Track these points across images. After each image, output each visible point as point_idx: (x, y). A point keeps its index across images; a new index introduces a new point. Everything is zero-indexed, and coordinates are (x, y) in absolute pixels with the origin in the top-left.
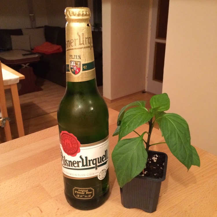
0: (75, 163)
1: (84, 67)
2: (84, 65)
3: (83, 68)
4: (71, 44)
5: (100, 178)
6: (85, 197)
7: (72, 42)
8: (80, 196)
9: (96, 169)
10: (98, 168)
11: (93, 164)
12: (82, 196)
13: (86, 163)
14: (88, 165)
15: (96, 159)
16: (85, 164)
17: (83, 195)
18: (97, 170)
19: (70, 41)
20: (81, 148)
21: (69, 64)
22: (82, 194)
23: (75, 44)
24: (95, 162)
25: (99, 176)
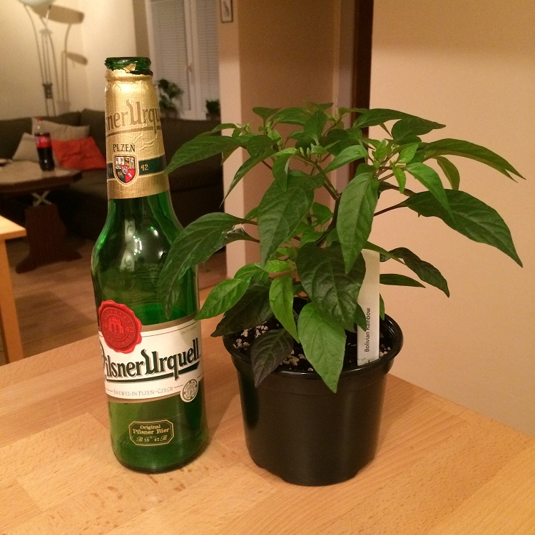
0: (131, 366)
1: (142, 167)
2: (141, 163)
3: (141, 169)
4: (115, 123)
6: (155, 440)
7: (117, 118)
8: (143, 440)
9: (176, 378)
10: (180, 376)
12: (148, 440)
13: (155, 367)
14: (160, 369)
15: (174, 357)
16: (152, 368)
17: (151, 437)
18: (179, 380)
19: (113, 118)
20: (143, 334)
21: (113, 162)
22: (148, 435)
23: (123, 122)
24: (172, 364)
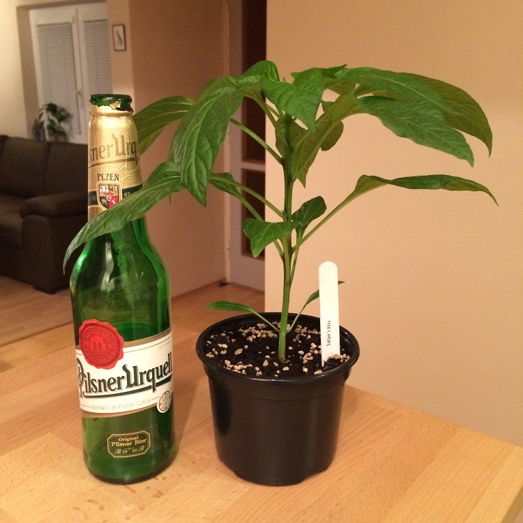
3: (124, 197)
4: (100, 154)
5: (161, 409)
6: (133, 451)
8: (122, 452)
9: (154, 390)
10: (157, 388)
11: (149, 380)
12: (126, 451)
14: (139, 382)
15: (153, 370)
17: (129, 449)
19: (98, 150)
21: (97, 190)
24: (151, 377)
25: (160, 404)
